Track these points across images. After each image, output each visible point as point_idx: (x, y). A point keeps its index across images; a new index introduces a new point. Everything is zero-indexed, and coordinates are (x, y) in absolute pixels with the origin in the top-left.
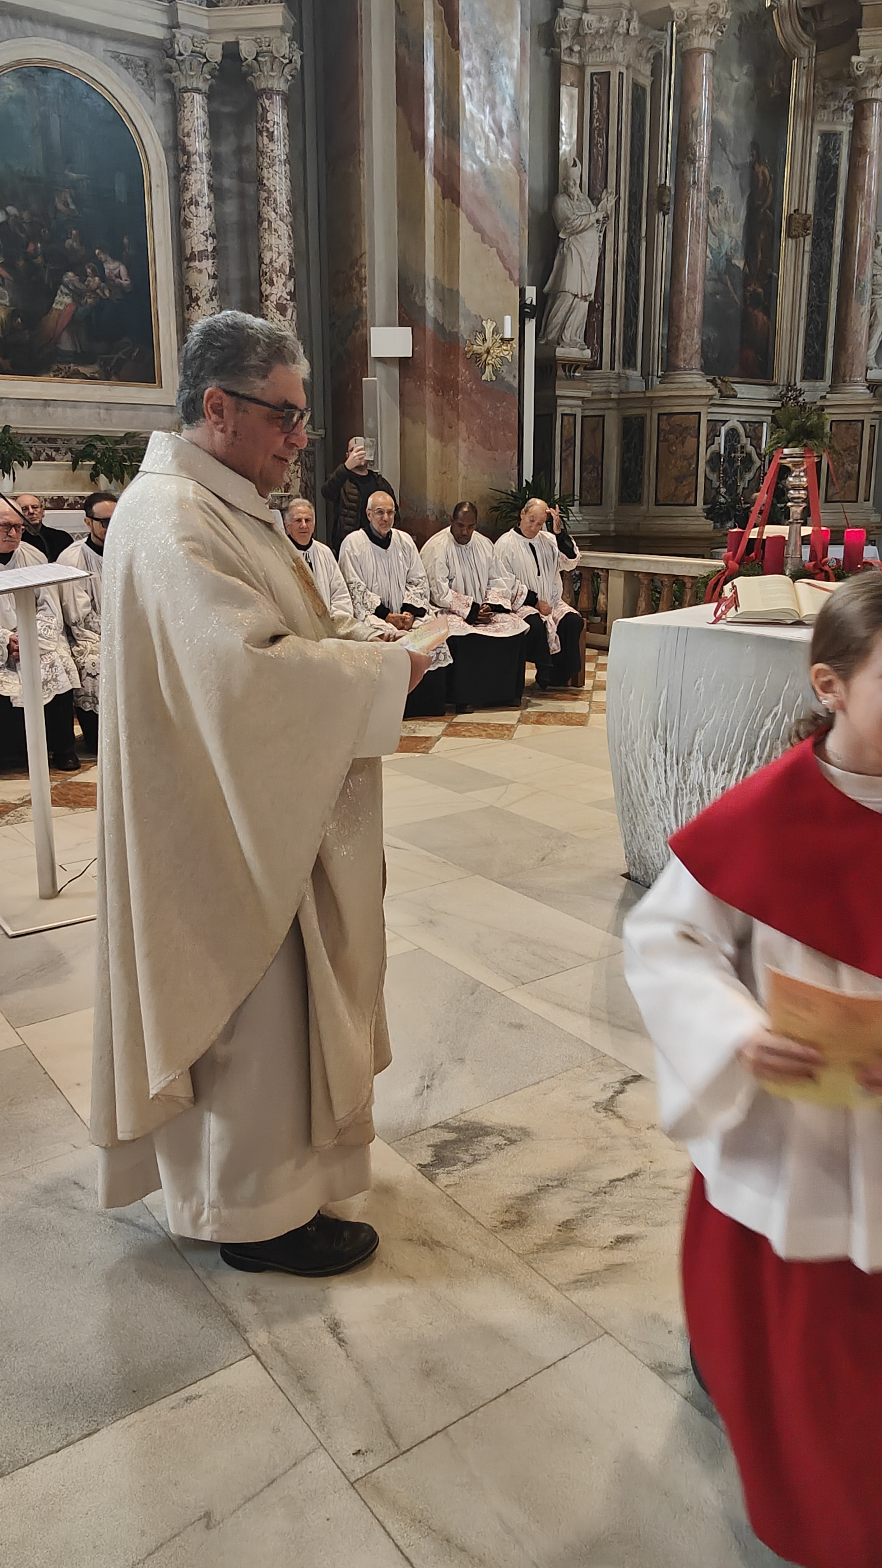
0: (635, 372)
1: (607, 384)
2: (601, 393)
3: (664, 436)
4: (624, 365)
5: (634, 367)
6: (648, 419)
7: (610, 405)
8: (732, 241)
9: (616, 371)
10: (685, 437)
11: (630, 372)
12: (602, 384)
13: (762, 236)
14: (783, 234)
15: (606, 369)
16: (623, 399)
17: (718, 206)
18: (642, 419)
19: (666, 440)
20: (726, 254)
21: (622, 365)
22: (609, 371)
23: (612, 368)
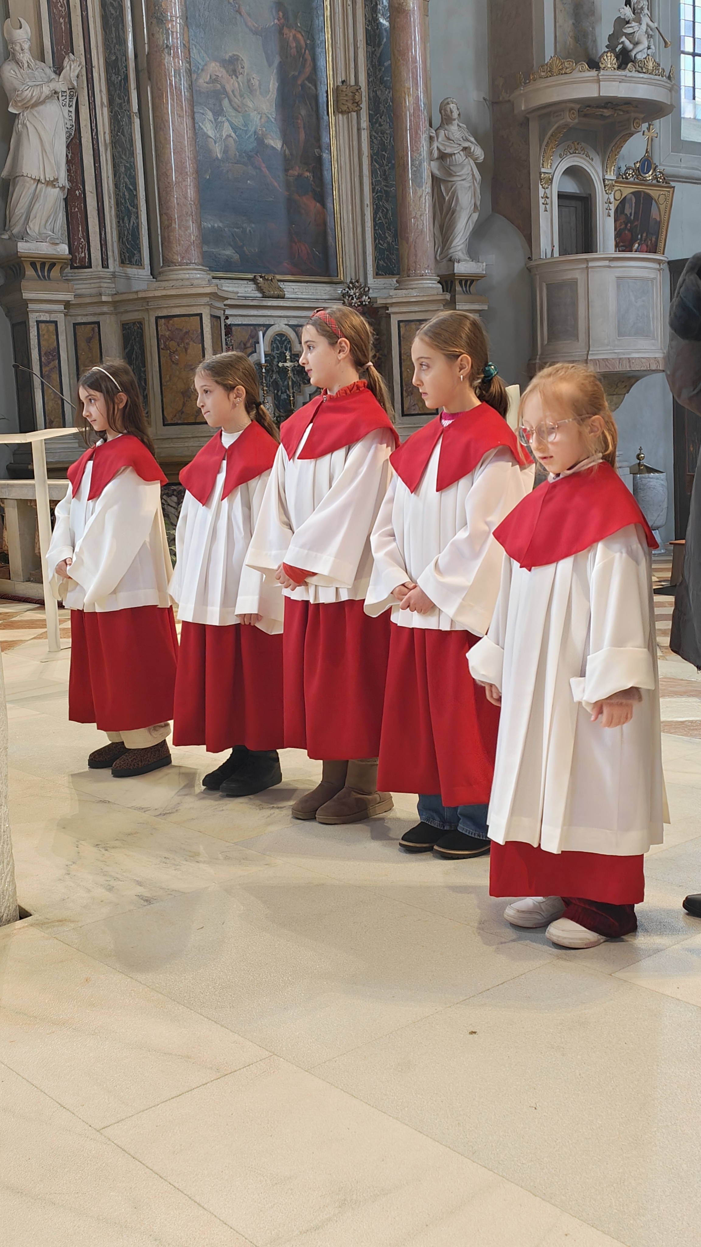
0: (141, 272)
1: (97, 285)
2: (91, 296)
3: (165, 343)
4: (122, 262)
5: (139, 264)
6: (146, 323)
7: (105, 309)
8: (261, 118)
9: (111, 268)
10: (188, 344)
11: (132, 271)
12: (93, 285)
13: (303, 112)
14: (331, 110)
15: (97, 266)
16: (117, 302)
17: (237, 78)
18: (140, 324)
19: (167, 348)
20: (255, 132)
21: (117, 263)
22: (100, 268)
23: (105, 265)
